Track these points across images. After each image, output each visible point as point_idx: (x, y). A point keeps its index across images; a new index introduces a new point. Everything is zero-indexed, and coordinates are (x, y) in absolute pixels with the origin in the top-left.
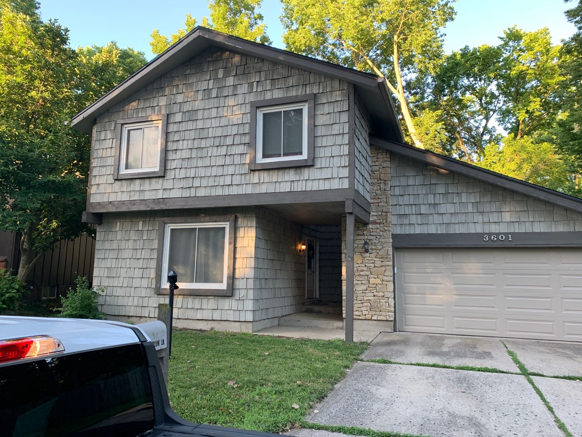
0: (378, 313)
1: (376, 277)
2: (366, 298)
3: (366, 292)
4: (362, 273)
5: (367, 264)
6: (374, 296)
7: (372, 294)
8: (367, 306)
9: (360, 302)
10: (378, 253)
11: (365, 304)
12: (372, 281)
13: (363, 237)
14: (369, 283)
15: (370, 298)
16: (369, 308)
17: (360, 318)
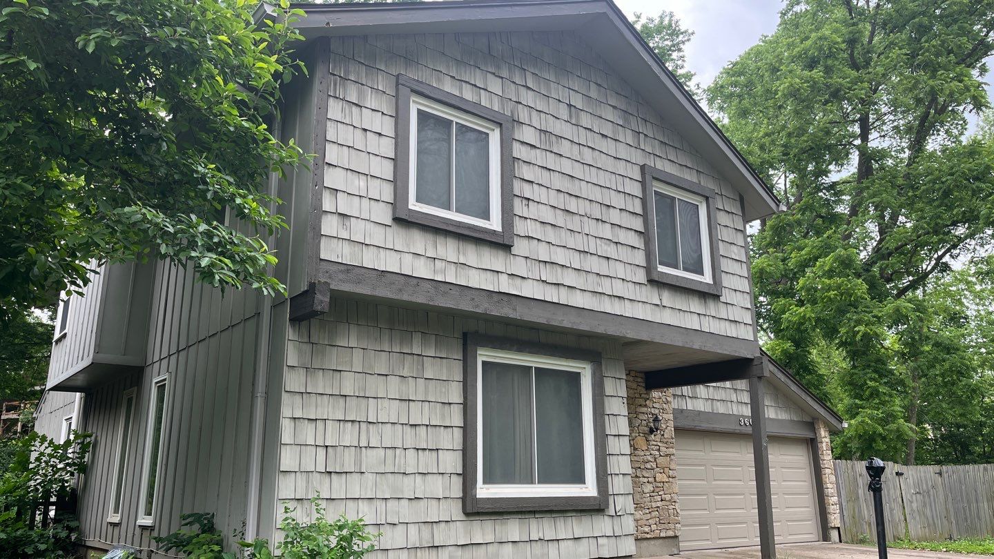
0: (666, 526)
1: (662, 471)
2: (654, 505)
3: (652, 494)
4: (648, 466)
5: (652, 452)
6: (662, 500)
7: (659, 498)
8: (655, 517)
9: (647, 511)
10: (663, 435)
11: (653, 514)
12: (659, 477)
13: (646, 409)
14: (655, 481)
15: (659, 504)
16: (657, 520)
17: (648, 536)
